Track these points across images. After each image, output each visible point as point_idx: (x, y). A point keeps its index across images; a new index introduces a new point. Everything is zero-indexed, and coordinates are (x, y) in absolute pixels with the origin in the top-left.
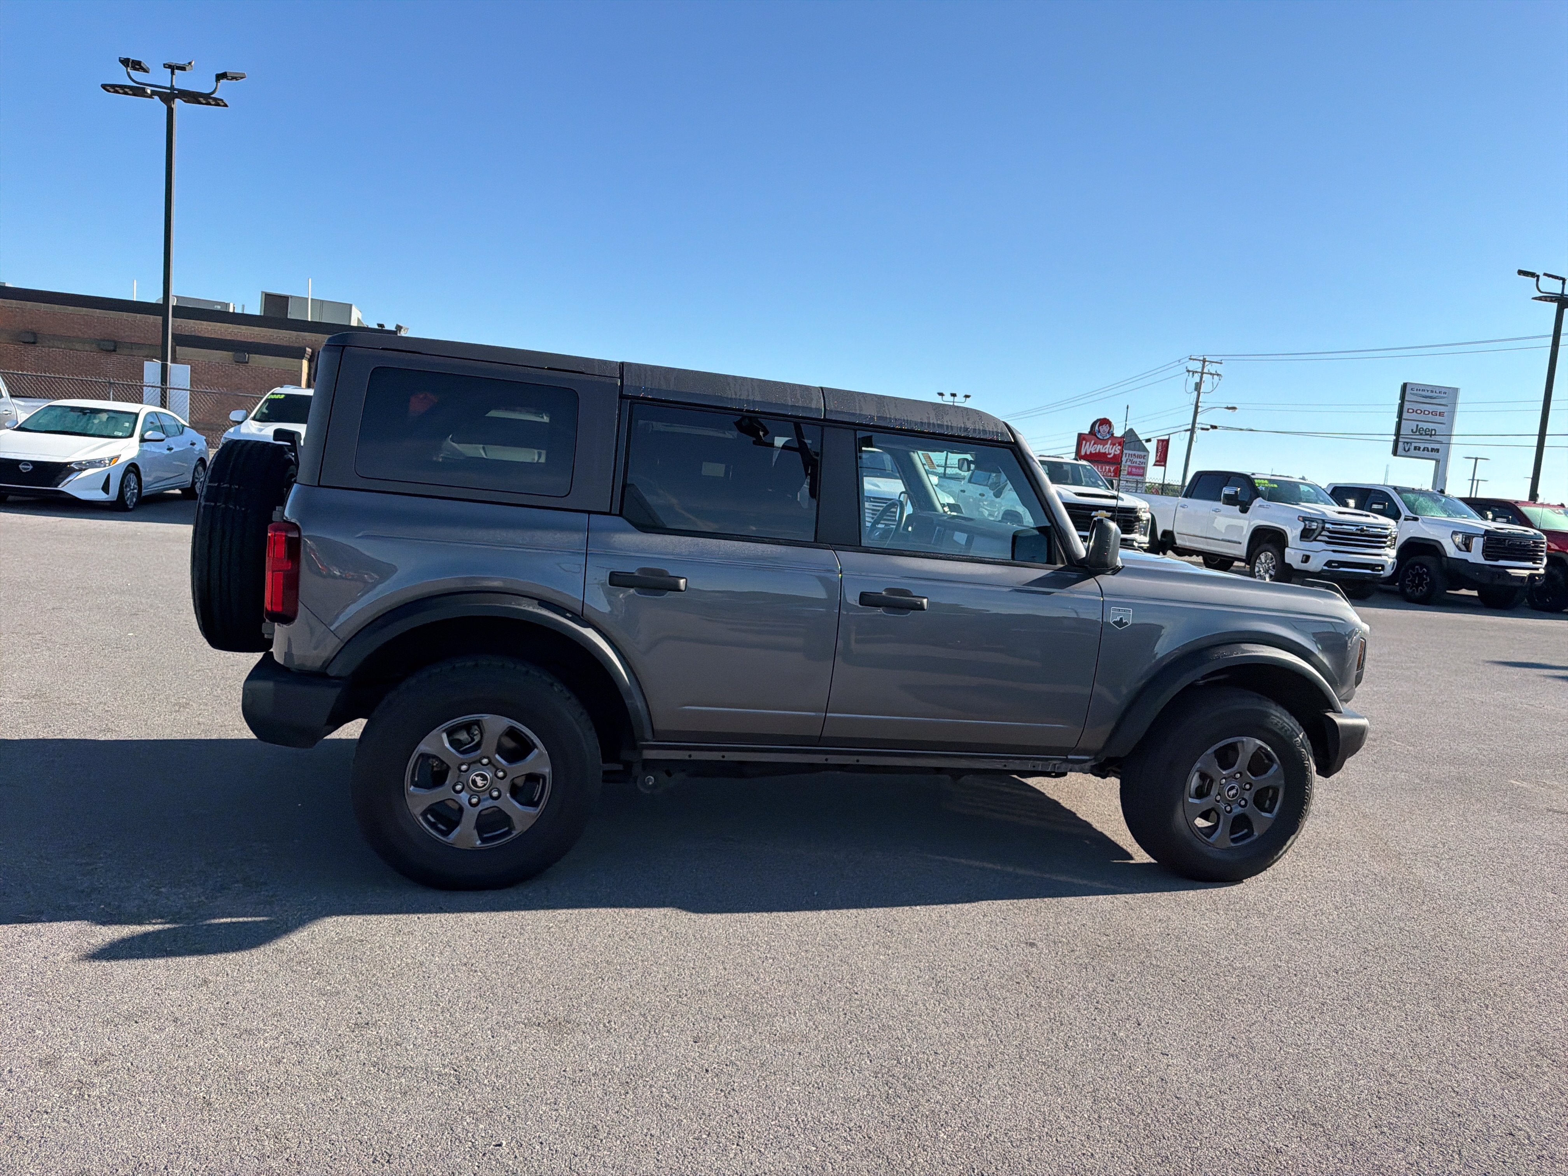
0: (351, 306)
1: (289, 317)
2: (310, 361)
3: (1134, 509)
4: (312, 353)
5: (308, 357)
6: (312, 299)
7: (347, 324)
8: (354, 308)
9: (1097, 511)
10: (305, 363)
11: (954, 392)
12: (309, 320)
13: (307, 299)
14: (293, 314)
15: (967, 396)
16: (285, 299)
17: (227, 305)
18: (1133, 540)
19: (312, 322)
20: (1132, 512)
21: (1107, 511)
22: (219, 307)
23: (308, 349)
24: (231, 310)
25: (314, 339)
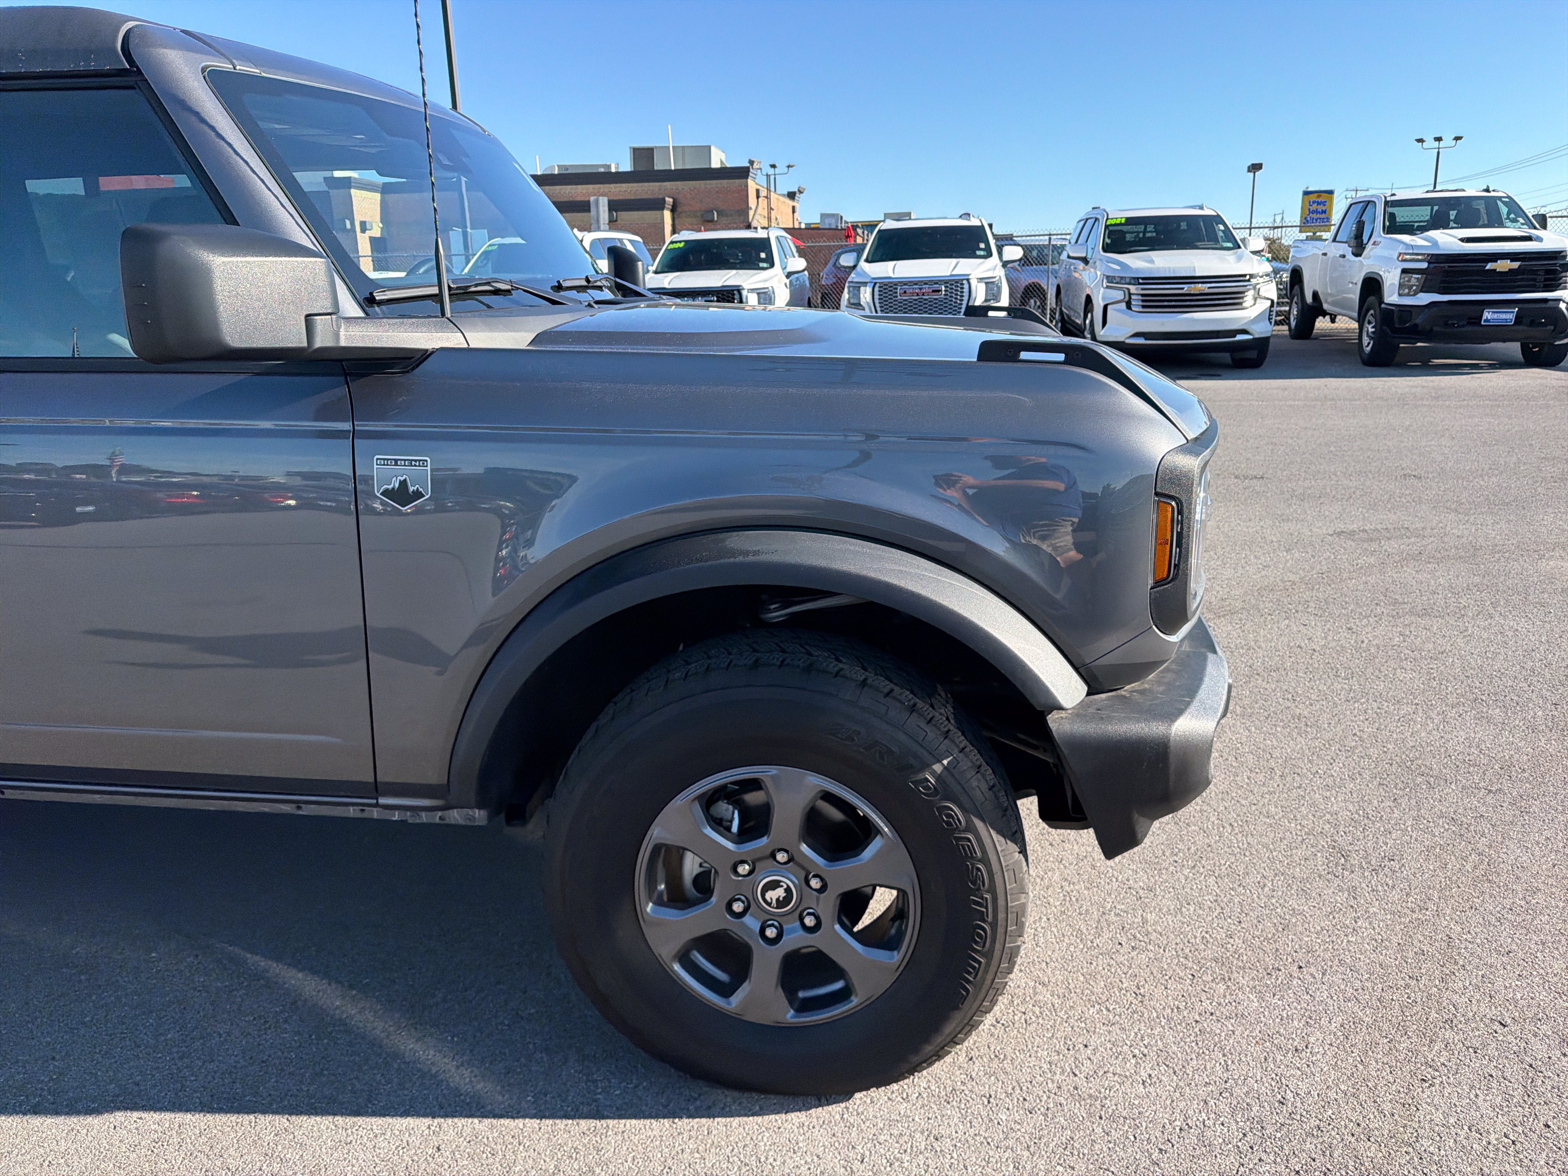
0: (710, 147)
1: (656, 168)
2: (673, 210)
3: (1562, 252)
4: (674, 203)
5: (670, 207)
6: (673, 147)
7: (708, 166)
8: (713, 149)
9: (1496, 262)
10: (667, 215)
11: (1438, 136)
12: (673, 168)
13: (669, 147)
14: (659, 165)
15: (1457, 138)
16: (650, 151)
17: (609, 166)
18: (1558, 300)
19: (675, 170)
20: (1555, 258)
21: (1512, 260)
22: (602, 170)
23: (667, 199)
24: (613, 170)
25: (674, 188)
